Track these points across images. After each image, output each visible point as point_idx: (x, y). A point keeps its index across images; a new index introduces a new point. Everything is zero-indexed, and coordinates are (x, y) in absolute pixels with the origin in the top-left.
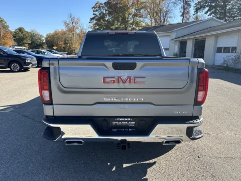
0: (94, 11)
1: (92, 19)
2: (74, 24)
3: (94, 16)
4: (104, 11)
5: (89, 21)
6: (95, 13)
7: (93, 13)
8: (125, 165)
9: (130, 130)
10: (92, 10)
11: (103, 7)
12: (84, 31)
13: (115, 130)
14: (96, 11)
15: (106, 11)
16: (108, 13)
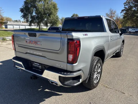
0: (125, 5)
1: (123, 11)
2: (112, 14)
3: (124, 8)
4: (132, 5)
5: (121, 12)
6: (126, 6)
7: (124, 7)
8: (47, 90)
9: (39, 70)
10: (124, 5)
11: (131, 2)
12: (119, 18)
13: (34, 68)
14: (127, 5)
15: (133, 4)
16: (134, 6)
